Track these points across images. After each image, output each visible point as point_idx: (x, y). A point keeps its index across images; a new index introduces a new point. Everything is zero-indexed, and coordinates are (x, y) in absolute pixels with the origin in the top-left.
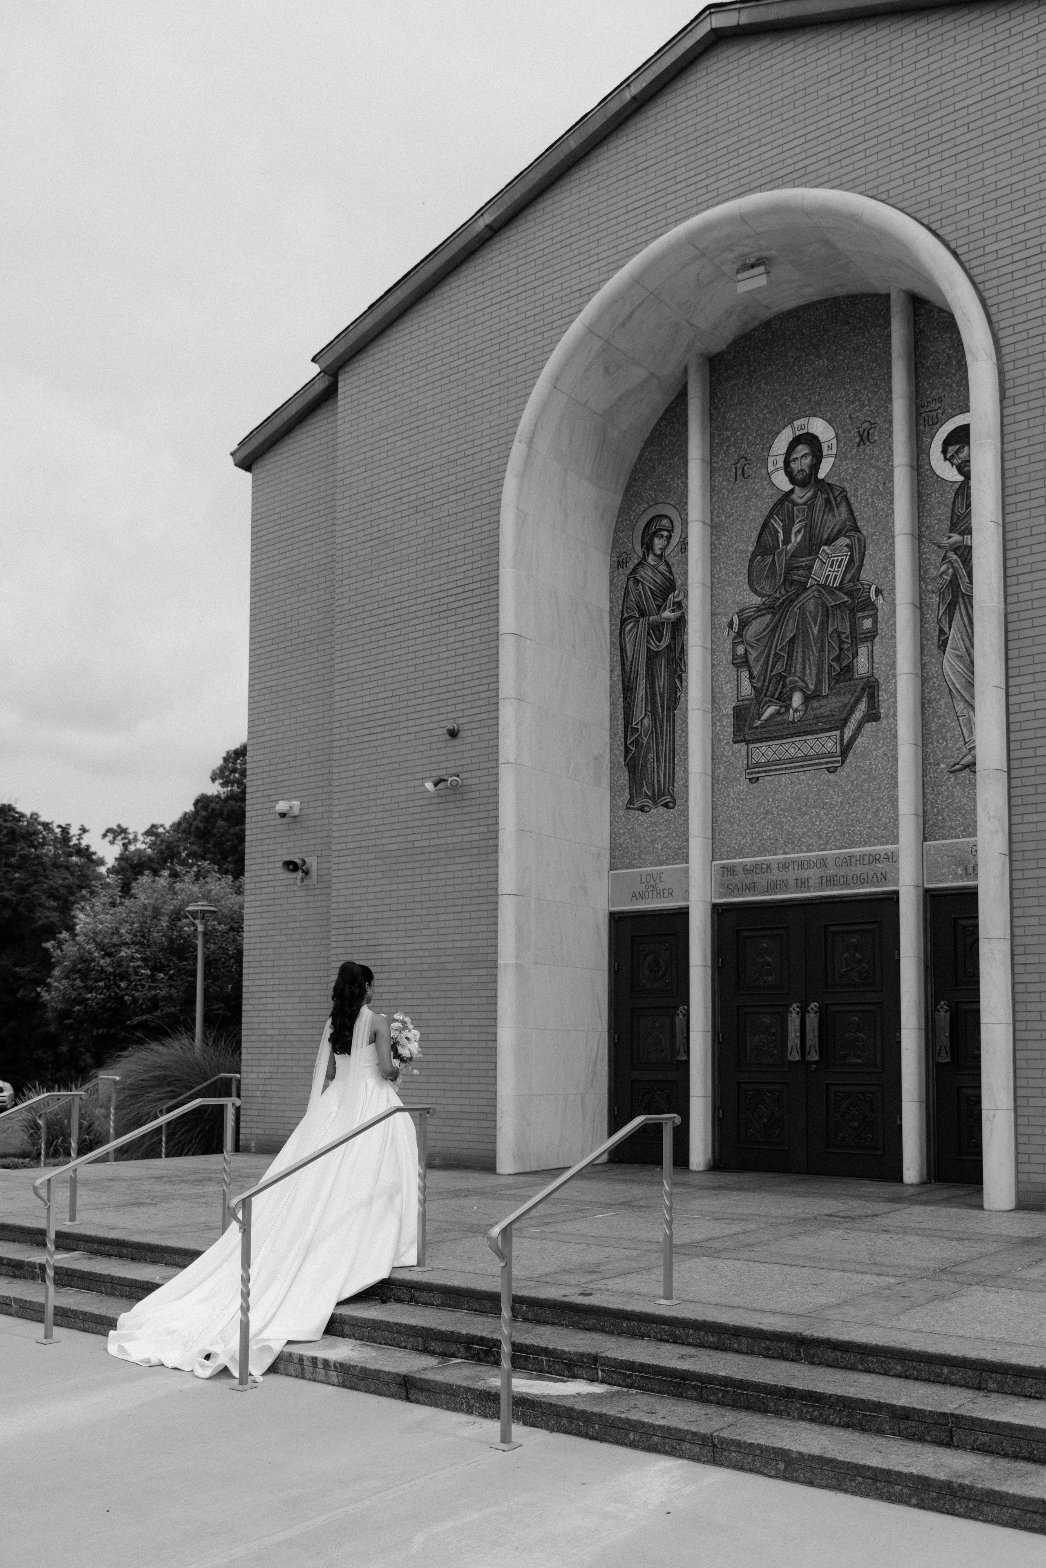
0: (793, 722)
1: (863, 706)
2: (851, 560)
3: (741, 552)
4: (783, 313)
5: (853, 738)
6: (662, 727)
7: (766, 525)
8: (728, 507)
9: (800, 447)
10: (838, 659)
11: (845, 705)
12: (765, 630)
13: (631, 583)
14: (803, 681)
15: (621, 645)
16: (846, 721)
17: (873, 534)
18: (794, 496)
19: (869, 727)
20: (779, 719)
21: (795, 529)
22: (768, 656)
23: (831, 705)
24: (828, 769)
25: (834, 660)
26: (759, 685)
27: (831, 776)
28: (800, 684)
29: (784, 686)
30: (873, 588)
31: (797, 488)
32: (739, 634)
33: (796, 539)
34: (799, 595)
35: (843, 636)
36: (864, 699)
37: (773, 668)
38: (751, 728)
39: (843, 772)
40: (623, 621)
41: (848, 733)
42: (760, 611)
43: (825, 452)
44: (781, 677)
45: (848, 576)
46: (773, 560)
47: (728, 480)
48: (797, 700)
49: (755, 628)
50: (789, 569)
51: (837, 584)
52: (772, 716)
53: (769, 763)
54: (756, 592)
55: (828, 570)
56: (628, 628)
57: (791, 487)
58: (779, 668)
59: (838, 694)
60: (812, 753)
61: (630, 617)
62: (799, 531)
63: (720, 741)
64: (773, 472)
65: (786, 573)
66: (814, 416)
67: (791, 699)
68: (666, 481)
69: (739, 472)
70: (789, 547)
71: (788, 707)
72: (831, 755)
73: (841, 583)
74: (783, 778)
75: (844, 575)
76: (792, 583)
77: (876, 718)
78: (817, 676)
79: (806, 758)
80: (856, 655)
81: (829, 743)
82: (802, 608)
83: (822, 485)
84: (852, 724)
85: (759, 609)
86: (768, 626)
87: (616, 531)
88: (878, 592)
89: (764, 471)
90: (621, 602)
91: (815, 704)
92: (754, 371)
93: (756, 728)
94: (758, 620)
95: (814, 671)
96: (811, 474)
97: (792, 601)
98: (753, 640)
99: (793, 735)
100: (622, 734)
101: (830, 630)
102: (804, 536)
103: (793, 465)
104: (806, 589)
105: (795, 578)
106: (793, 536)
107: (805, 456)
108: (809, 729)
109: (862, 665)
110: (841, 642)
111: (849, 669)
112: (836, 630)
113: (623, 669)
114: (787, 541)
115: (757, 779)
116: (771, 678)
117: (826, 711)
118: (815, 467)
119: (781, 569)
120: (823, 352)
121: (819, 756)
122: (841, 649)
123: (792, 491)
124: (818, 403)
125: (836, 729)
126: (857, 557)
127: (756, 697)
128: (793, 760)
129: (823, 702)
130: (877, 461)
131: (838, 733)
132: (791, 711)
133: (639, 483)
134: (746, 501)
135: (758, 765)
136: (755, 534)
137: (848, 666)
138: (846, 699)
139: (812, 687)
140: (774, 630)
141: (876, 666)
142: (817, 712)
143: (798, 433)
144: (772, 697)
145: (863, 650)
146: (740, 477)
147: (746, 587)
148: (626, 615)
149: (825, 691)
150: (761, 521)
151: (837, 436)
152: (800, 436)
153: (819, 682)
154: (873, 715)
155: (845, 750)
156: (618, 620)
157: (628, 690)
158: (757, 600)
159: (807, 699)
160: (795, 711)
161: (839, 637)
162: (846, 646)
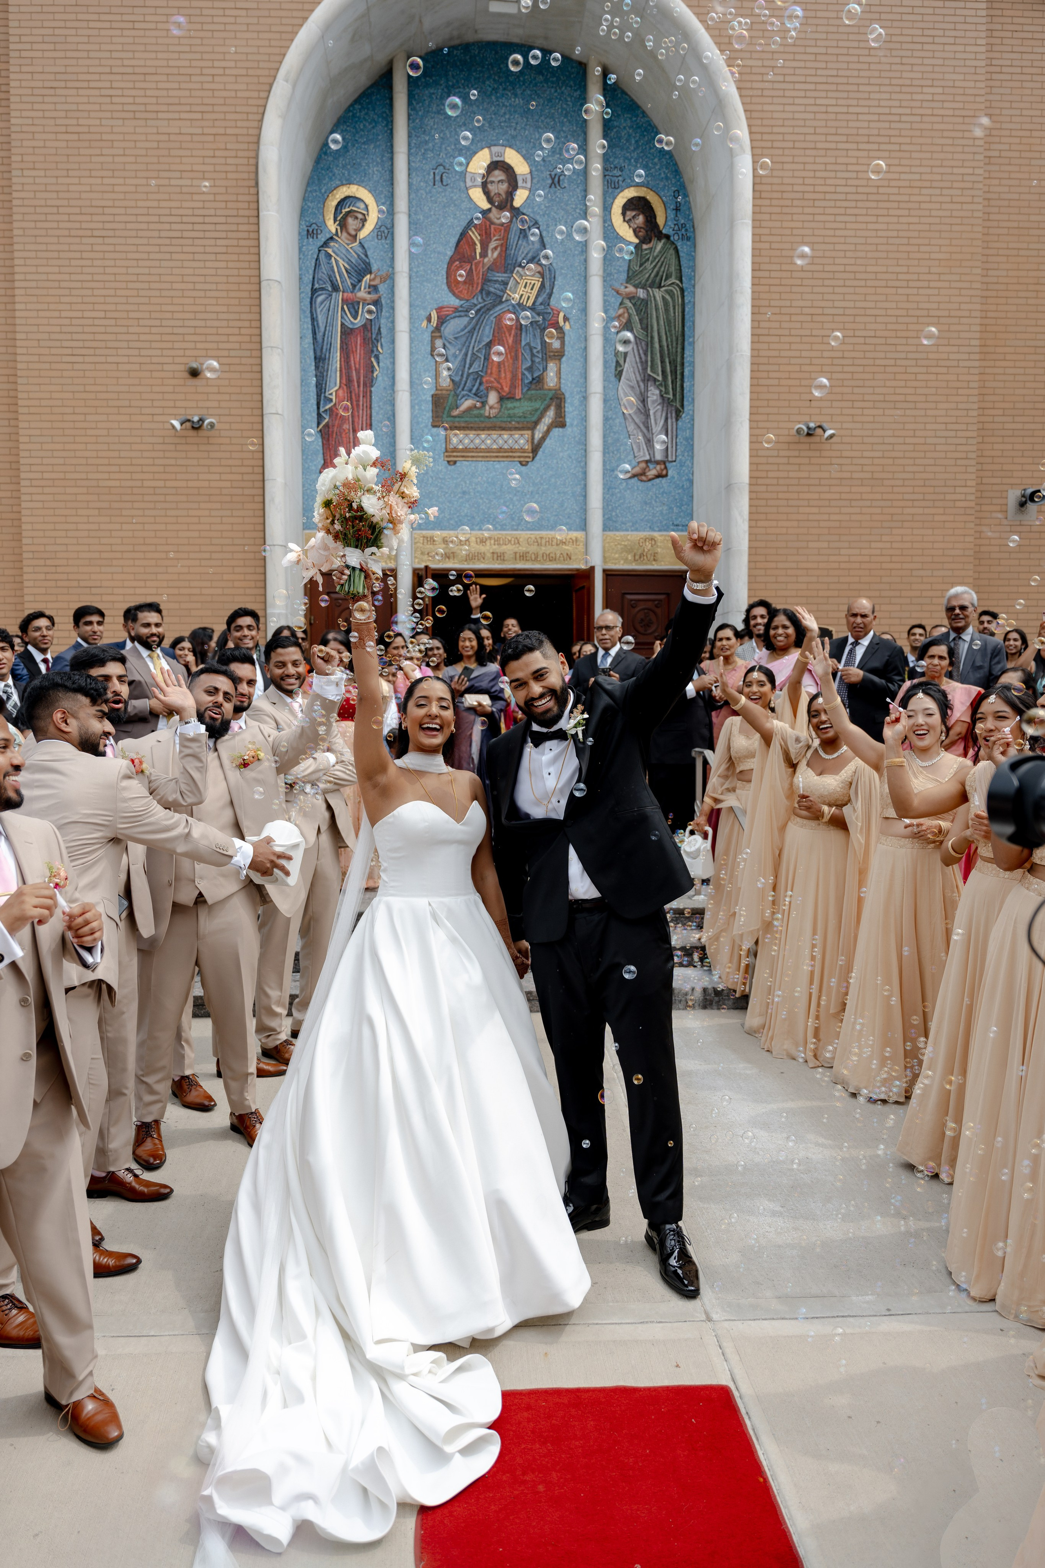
0: (489, 417)
1: (551, 414)
2: (543, 286)
3: (439, 253)
4: (481, 42)
5: (543, 439)
6: (358, 401)
7: (464, 234)
8: (426, 209)
9: (497, 172)
10: (530, 369)
11: (536, 410)
12: (462, 330)
13: (322, 256)
14: (498, 382)
15: (312, 315)
16: (536, 423)
17: (562, 268)
18: (491, 215)
19: (556, 432)
20: (475, 412)
21: (492, 245)
22: (466, 355)
23: (522, 407)
24: (521, 463)
25: (527, 369)
26: (457, 379)
27: (523, 468)
28: (495, 384)
29: (480, 384)
30: (561, 315)
31: (494, 209)
32: (438, 329)
33: (493, 255)
34: (494, 306)
35: (535, 351)
36: (553, 408)
37: (471, 366)
38: (449, 416)
39: (534, 466)
40: (314, 291)
41: (538, 435)
42: (460, 312)
43: (520, 183)
44: (478, 376)
45: (540, 300)
46: (471, 269)
47: (426, 182)
48: (493, 398)
49: (453, 326)
50: (486, 280)
51: (530, 303)
52: (469, 409)
53: (466, 450)
54: (454, 294)
55: (521, 290)
56: (320, 299)
57: (489, 206)
58: (476, 367)
59: (530, 399)
60: (506, 447)
61: (323, 289)
62: (496, 248)
63: (418, 423)
64: (471, 187)
65: (483, 284)
66: (510, 147)
67: (487, 396)
68: (360, 164)
69: (438, 178)
70: (486, 260)
71: (484, 404)
72: (522, 450)
73: (534, 303)
74: (480, 464)
75: (536, 298)
76: (489, 293)
77: (563, 425)
78: (511, 380)
79: (500, 450)
80: (545, 369)
81: (521, 440)
82: (499, 319)
83: (516, 212)
84: (542, 428)
85: (456, 310)
86: (465, 327)
87: (304, 199)
88: (566, 319)
89: (462, 184)
90: (311, 272)
91: (510, 405)
92: (453, 86)
93: (454, 417)
94: (456, 320)
95: (509, 376)
96: (507, 200)
97: (489, 310)
98: (451, 337)
99: (489, 429)
100: (314, 401)
101: (523, 343)
102: (500, 255)
103: (490, 186)
104: (501, 302)
105: (492, 289)
106: (490, 252)
107: (501, 181)
108: (503, 425)
109: (551, 379)
110: (533, 355)
111: (538, 381)
112: (528, 344)
113: (315, 338)
114: (484, 254)
115: (455, 462)
116: (469, 375)
117: (519, 412)
118: (510, 195)
119: (478, 279)
120: (519, 92)
121: (512, 450)
122: (533, 361)
123: (489, 210)
124: (513, 137)
125: (528, 429)
126: (547, 285)
127: (455, 390)
128: (489, 450)
129: (517, 404)
130: (567, 205)
131: (529, 432)
132: (487, 408)
133: (330, 159)
134: (444, 207)
135: (455, 450)
136: (454, 240)
137: (539, 377)
138: (538, 405)
139: (506, 389)
140: (471, 332)
141: (563, 381)
142: (511, 412)
143: (495, 159)
144: (470, 391)
145: (552, 366)
146: (438, 183)
147: (445, 287)
148: (317, 286)
149: (518, 395)
150: (459, 230)
151: (531, 172)
152: (497, 162)
153: (513, 386)
154: (559, 421)
155: (535, 449)
156: (309, 289)
157: (320, 360)
158: (455, 302)
159: (501, 399)
160: (491, 408)
161: (531, 350)
162: (537, 360)
